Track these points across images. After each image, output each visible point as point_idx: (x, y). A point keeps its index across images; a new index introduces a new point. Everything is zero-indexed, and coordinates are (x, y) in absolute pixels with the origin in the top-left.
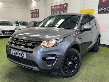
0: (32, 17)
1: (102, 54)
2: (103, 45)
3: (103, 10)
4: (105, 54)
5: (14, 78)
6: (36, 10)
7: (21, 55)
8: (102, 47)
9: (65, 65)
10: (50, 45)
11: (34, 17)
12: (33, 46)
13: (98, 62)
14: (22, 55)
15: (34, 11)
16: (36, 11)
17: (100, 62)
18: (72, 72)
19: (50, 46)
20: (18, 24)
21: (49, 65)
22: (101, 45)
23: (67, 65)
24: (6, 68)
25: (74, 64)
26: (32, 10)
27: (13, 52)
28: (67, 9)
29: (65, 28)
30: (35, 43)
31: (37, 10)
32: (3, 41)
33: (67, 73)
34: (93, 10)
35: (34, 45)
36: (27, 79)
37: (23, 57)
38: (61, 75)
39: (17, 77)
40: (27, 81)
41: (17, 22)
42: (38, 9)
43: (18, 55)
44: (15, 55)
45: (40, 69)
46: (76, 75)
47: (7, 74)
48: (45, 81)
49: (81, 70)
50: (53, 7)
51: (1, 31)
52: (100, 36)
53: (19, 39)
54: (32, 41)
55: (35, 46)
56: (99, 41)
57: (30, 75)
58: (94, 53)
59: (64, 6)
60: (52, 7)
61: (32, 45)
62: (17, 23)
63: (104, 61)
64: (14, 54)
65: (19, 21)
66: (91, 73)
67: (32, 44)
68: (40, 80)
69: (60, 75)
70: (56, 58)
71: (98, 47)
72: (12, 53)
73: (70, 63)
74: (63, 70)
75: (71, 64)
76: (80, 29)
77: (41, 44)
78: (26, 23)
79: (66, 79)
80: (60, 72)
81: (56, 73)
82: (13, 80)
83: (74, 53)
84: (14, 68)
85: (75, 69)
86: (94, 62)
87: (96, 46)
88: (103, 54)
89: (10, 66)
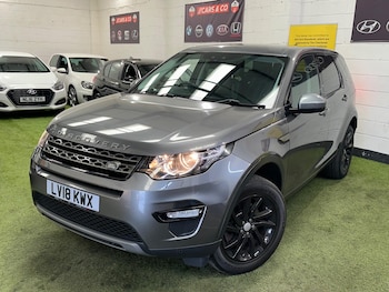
0: (114, 41)
1: (359, 189)
2: (364, 154)
3: (371, 27)
4: (368, 187)
5: (57, 274)
6: (131, 14)
7: (83, 200)
8: (359, 160)
9: (229, 233)
10: (181, 168)
11: (123, 41)
12: (122, 171)
13: (343, 218)
14: (87, 201)
15: (122, 20)
16: (129, 19)
17: (349, 218)
18: (253, 257)
19: (182, 173)
20: (66, 67)
21: (176, 238)
22: (359, 152)
23: (236, 234)
24: (29, 236)
25: (262, 229)
26: (115, 17)
27: (53, 188)
28: (240, 20)
29: (233, 104)
30: (129, 160)
31: (135, 17)
32: (14, 131)
33: (237, 259)
34: (334, 27)
35: (127, 170)
36: (100, 276)
37: (89, 207)
38: (218, 265)
39: (69, 269)
40: (102, 284)
41: (61, 57)
42: (138, 13)
43: (71, 201)
44: (61, 197)
45: (144, 248)
46: (268, 264)
47: (35, 260)
48: (163, 284)
49: (285, 246)
50: (192, 10)
51: (5, 92)
52: (354, 123)
53: (74, 144)
54: (120, 155)
55: (129, 172)
56: (352, 141)
57: (111, 264)
58: (330, 181)
59: (233, 5)
60: (188, 7)
61: (121, 167)
62: (61, 63)
63: (366, 214)
64: (57, 196)
65: (67, 56)
66: (320, 259)
67: (119, 164)
68: (146, 282)
69: (214, 265)
70: (201, 215)
71: (347, 163)
72: (49, 192)
73: (247, 226)
74: (224, 251)
75: (251, 231)
76: (286, 109)
77: (151, 166)
78: (94, 63)
79: (231, 278)
80: (212, 258)
81: (199, 262)
82: (53, 280)
83: (262, 192)
84: (55, 235)
85: (265, 246)
86: (328, 216)
87: (341, 158)
88: (365, 186)
89: (41, 230)
